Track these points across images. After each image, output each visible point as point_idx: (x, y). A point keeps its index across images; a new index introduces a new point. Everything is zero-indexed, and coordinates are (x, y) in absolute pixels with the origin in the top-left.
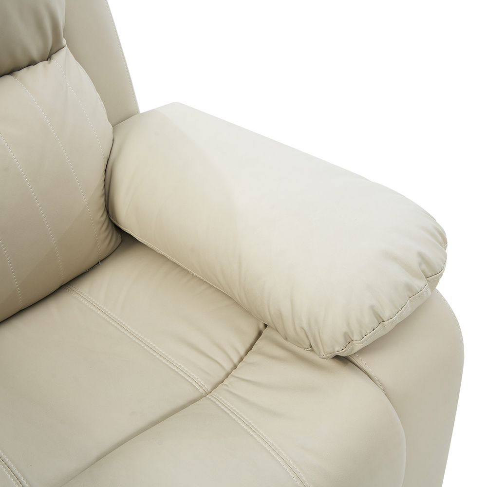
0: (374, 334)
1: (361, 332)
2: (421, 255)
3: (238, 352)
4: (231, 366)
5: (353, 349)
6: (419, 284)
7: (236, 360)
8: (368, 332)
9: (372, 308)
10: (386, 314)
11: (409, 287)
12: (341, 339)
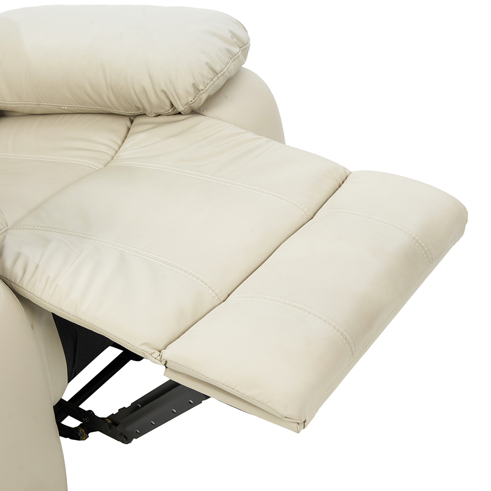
0: (213, 84)
1: (204, 83)
2: (230, 31)
3: (115, 142)
4: (114, 152)
5: (201, 99)
6: (236, 50)
7: (116, 148)
8: (209, 82)
9: (207, 64)
10: (218, 69)
11: (229, 51)
12: (191, 90)
